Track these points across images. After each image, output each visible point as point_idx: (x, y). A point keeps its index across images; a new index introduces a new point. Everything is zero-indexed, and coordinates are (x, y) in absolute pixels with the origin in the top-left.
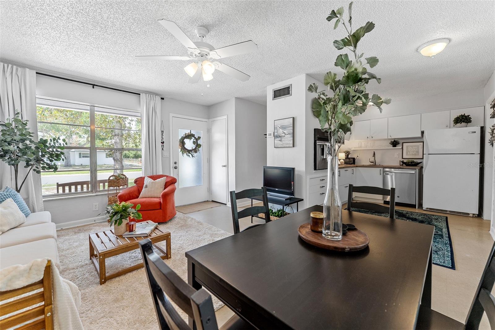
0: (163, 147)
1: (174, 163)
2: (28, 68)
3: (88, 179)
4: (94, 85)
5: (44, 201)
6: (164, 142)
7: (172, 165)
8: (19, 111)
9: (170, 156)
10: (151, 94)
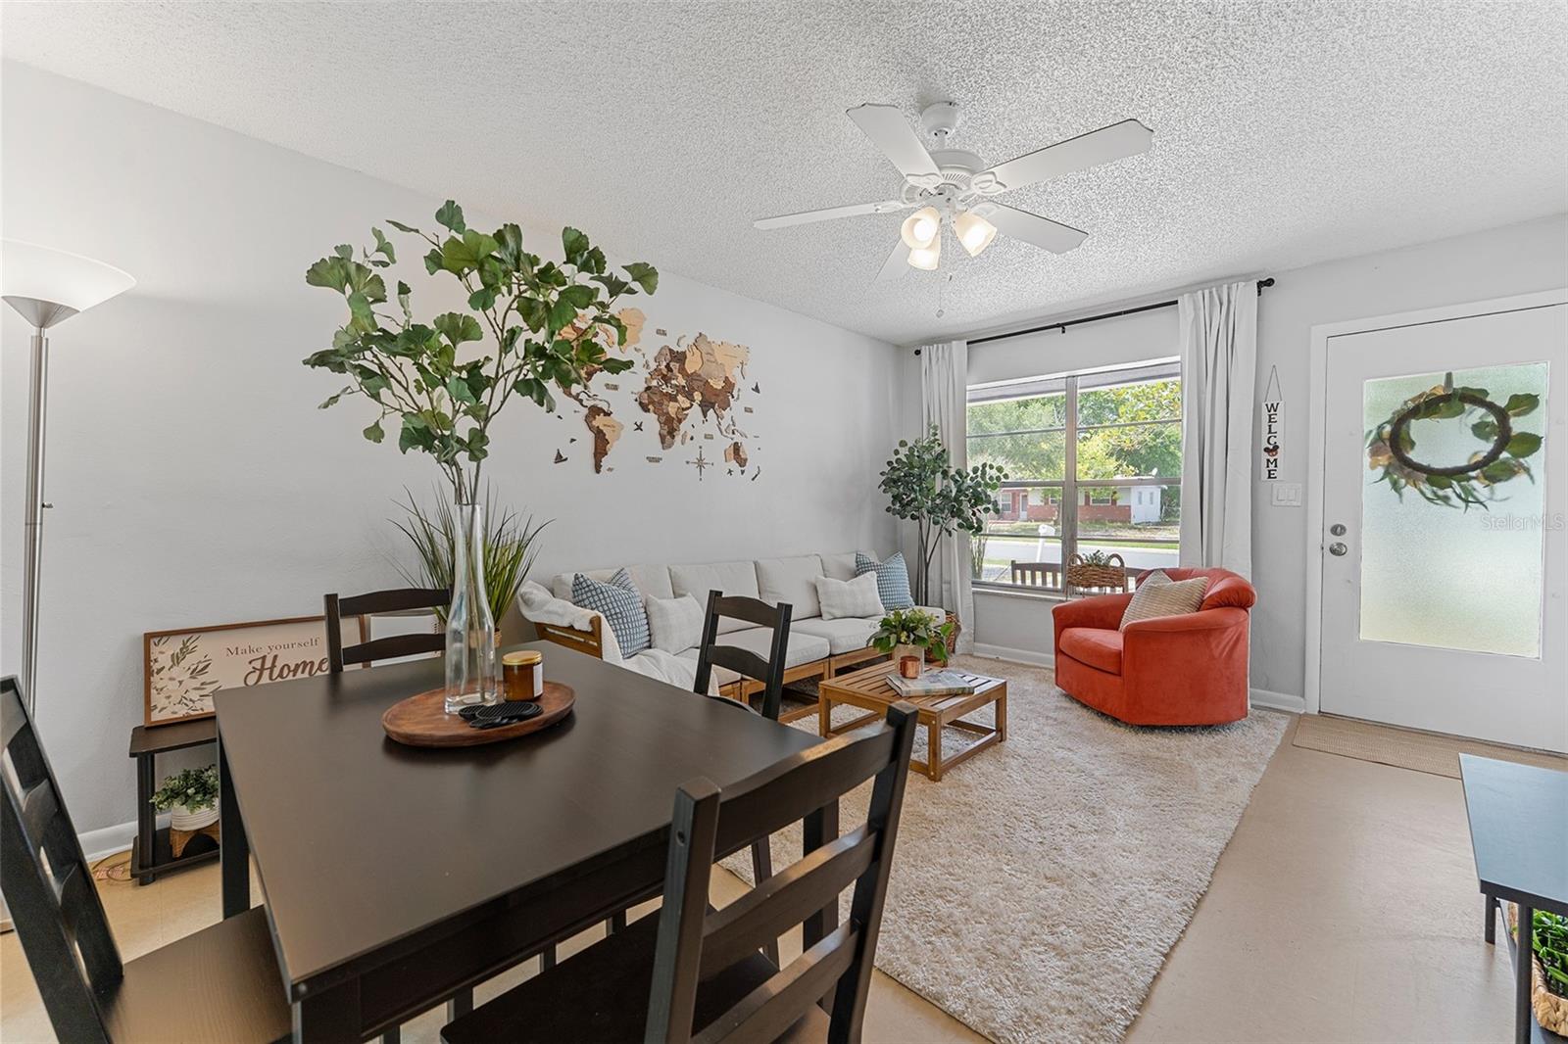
0: (1272, 467)
1: (1328, 532)
2: (954, 340)
3: (1057, 559)
4: (1062, 326)
5: (974, 593)
6: (1276, 447)
7: (1318, 536)
8: (937, 423)
9: (1305, 501)
10: (1209, 285)
